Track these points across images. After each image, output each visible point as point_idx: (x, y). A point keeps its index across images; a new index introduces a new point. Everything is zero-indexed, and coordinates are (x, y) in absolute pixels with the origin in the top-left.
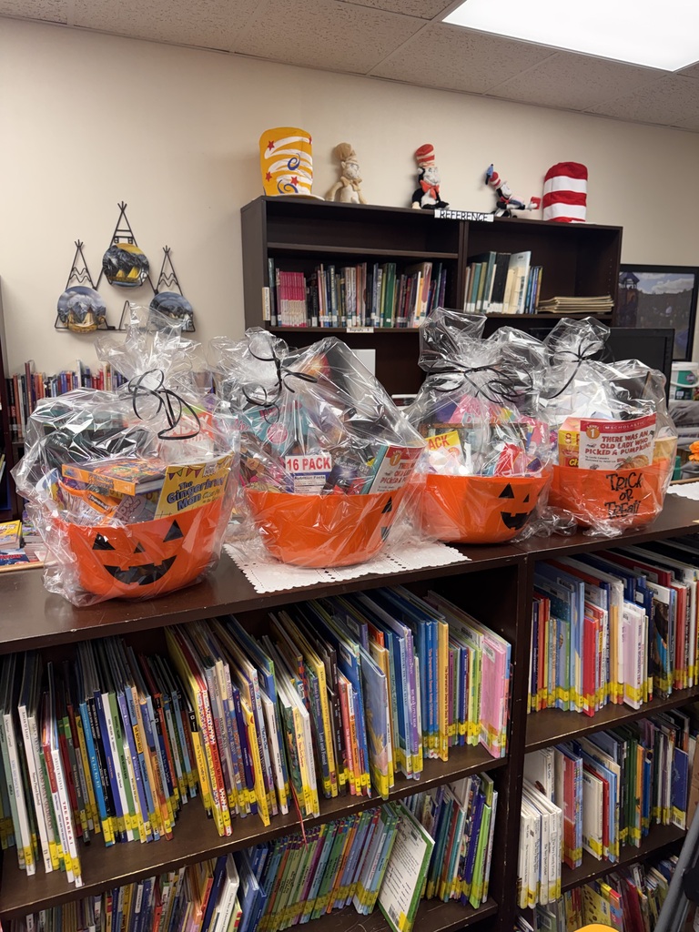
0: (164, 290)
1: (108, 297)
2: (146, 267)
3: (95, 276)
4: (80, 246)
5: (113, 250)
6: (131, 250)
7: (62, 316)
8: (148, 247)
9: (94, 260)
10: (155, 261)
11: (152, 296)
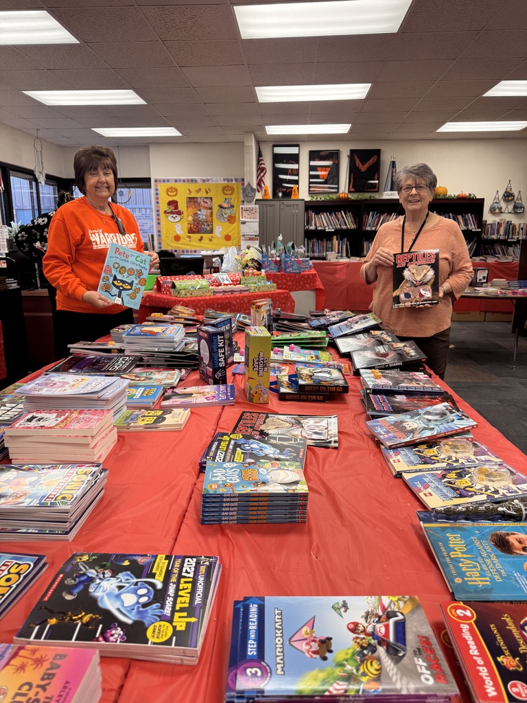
0: (517, 202)
1: (503, 205)
2: (514, 196)
3: (500, 198)
4: (498, 192)
5: (506, 192)
6: (510, 192)
7: (490, 210)
8: (515, 192)
9: (501, 195)
10: (516, 195)
11: (513, 204)
